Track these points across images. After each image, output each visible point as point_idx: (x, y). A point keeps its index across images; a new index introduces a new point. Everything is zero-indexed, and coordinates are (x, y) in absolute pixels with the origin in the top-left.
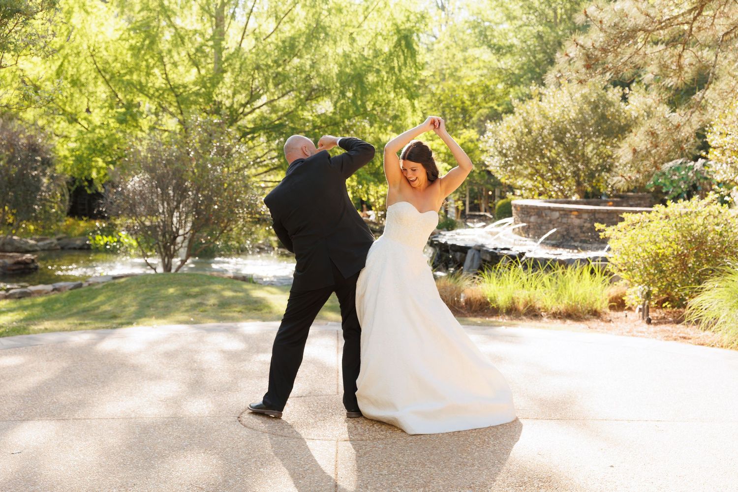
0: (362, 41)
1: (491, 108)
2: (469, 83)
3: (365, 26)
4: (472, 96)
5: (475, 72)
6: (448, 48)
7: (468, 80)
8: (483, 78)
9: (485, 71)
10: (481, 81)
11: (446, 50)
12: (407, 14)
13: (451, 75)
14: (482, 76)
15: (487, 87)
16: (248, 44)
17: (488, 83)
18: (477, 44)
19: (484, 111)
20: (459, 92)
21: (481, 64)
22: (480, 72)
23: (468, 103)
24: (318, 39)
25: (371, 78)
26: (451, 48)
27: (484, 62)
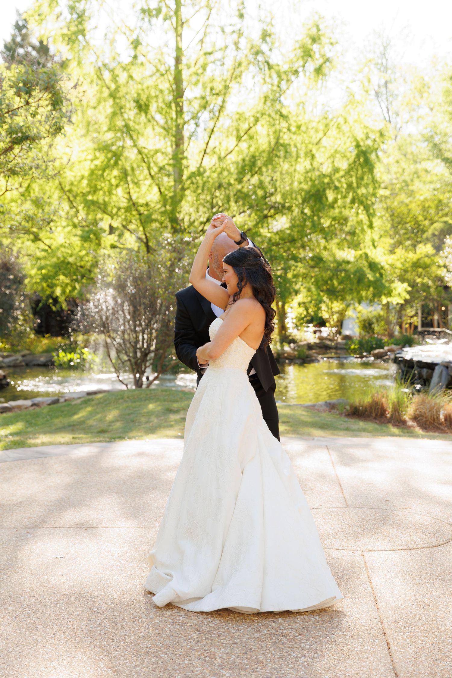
0: (321, 157)
1: (446, 222)
2: (422, 198)
3: (324, 142)
4: (425, 209)
5: (428, 186)
6: (398, 162)
7: (421, 195)
8: (436, 192)
9: (438, 186)
10: (435, 195)
11: (396, 164)
12: (365, 131)
13: (401, 189)
14: (434, 190)
15: (440, 201)
16: (209, 162)
17: (441, 197)
18: (431, 158)
19: (438, 226)
20: (413, 206)
21: (435, 178)
22: (433, 186)
23: (420, 218)
24: (279, 157)
25: (330, 196)
26: (401, 162)
27: (437, 175)
